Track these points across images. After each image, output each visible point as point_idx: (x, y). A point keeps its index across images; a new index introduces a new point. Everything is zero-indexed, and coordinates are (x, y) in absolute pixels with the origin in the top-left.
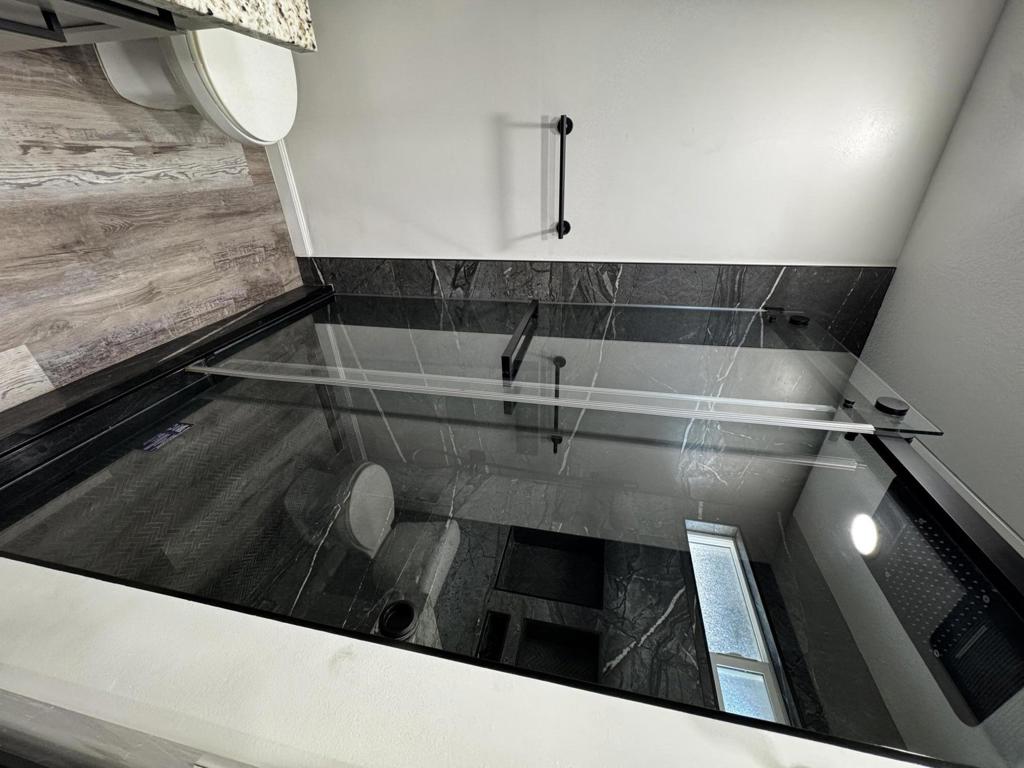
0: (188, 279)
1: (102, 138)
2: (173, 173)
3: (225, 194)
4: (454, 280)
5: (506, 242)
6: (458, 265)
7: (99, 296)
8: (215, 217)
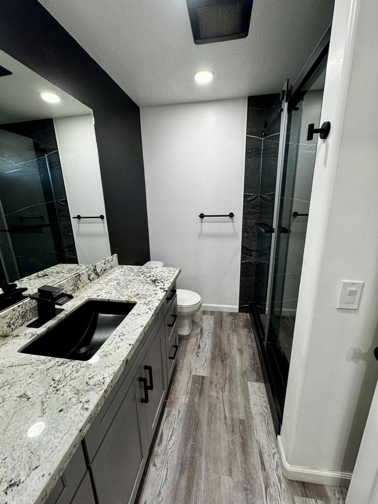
0: (238, 341)
1: (197, 342)
2: (208, 332)
3: (215, 323)
4: (248, 255)
5: (236, 235)
6: (243, 253)
7: (238, 361)
8: (221, 327)
